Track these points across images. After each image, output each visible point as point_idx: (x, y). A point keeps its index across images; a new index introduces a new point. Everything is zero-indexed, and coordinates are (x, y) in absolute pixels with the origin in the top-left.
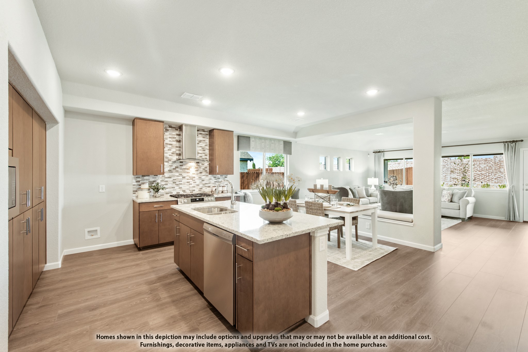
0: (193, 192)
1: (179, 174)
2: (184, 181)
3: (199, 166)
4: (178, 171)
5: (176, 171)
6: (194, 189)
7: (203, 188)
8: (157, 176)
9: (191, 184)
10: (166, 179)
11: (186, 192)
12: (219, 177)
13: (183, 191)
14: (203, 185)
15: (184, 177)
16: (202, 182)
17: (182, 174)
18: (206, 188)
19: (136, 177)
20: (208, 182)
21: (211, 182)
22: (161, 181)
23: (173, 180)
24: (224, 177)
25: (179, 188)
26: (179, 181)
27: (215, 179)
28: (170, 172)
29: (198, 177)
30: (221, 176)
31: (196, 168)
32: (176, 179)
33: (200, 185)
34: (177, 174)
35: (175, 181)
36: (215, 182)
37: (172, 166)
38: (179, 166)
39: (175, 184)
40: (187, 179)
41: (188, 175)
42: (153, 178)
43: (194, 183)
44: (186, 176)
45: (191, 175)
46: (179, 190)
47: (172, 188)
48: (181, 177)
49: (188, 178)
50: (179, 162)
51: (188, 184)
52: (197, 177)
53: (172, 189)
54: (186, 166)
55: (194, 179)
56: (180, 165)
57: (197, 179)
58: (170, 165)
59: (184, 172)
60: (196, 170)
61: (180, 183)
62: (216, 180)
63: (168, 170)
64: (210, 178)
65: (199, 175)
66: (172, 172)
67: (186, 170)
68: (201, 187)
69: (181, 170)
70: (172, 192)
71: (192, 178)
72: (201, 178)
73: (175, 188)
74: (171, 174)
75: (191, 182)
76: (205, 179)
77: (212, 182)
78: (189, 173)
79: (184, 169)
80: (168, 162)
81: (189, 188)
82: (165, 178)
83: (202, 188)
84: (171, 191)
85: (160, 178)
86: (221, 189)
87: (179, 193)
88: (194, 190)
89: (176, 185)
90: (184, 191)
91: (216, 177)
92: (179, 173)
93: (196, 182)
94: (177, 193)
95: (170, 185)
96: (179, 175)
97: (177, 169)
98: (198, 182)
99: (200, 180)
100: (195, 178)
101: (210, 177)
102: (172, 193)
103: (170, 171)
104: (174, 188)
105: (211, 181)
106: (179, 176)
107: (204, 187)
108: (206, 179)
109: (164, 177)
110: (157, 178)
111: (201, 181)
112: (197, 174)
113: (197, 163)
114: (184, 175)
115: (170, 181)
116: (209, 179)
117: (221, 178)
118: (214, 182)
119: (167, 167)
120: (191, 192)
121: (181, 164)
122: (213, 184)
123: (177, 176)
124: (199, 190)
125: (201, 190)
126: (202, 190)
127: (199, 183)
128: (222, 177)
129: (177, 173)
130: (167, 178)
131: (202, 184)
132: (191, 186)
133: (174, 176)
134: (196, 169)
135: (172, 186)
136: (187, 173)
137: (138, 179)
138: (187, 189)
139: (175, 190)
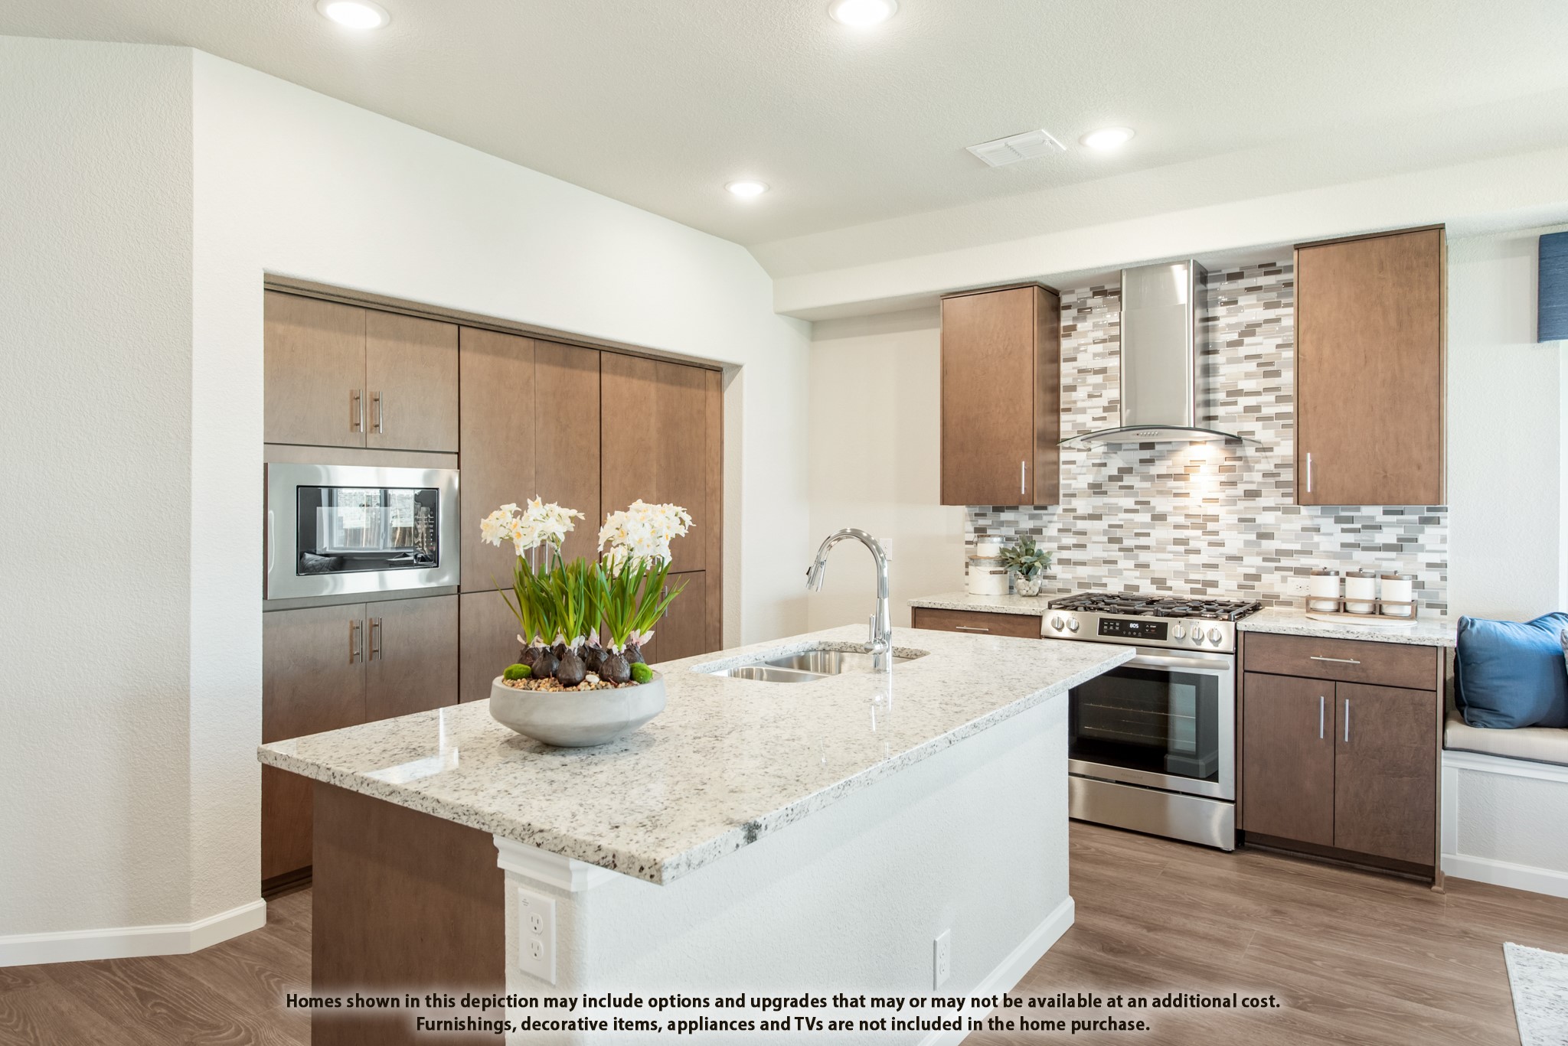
0: (1205, 593)
1: (1137, 503)
2: (1161, 533)
3: (1240, 459)
4: (1132, 487)
5: (1121, 487)
6: (1210, 575)
7: (1264, 576)
8: (1045, 509)
9: (1198, 552)
10: (1081, 525)
11: (1170, 588)
12: (1373, 518)
13: (1154, 581)
14: (1265, 560)
15: (1159, 518)
16: (1260, 546)
17: (1148, 503)
18: (1284, 579)
19: (976, 515)
20: (1297, 547)
21: (1317, 545)
22: (1060, 530)
23: (1110, 526)
24: (1416, 518)
25: (1137, 566)
26: (1137, 535)
27: (1344, 531)
28: (1095, 493)
29: (1236, 517)
30: (1386, 513)
31: (1222, 469)
32: (1121, 526)
33: (1247, 560)
34: (1129, 502)
35: (1118, 533)
36: (1343, 545)
37: (1105, 465)
38: (1136, 466)
39: (1116, 546)
40: (1176, 527)
41: (1182, 504)
42: (1032, 517)
43: (1210, 544)
44: (1171, 509)
45: (1194, 504)
46: (1137, 573)
47: (1106, 562)
48: (1145, 517)
49: (1181, 520)
50: (1138, 446)
51: (1182, 548)
52: (1227, 517)
53: (1104, 570)
54: (1169, 463)
55: (1211, 526)
56: (1142, 461)
57: (1230, 527)
58: (1098, 461)
59: (1161, 493)
60: (1222, 483)
61: (1143, 541)
62: (1350, 538)
63: (1086, 486)
64: (1308, 523)
65: (1242, 505)
66: (1105, 493)
67: (1171, 484)
68: (1253, 571)
69: (1147, 485)
70: (1104, 581)
71: (1203, 522)
72: (1254, 520)
73: (1115, 562)
74: (1099, 501)
75: (1196, 538)
76: (1279, 529)
77: (1322, 548)
78: (1187, 495)
79: (1159, 476)
80: (1090, 450)
81: (1183, 569)
82: (1075, 518)
83: (1257, 577)
84: (1100, 577)
85: (1055, 518)
86: (1362, 590)
87: (1137, 588)
88: (1214, 584)
89: (1121, 550)
90: (1160, 583)
91: (1351, 520)
92: (1136, 495)
93: (1222, 544)
94: (1127, 587)
95: (1095, 551)
96: (1138, 507)
97: (1128, 480)
98: (1235, 541)
99: (1247, 531)
100: (1218, 521)
101: (1312, 517)
102: (1105, 585)
103: (1097, 489)
104: (1112, 567)
105: (1316, 538)
106: (1136, 511)
107: (1269, 571)
108: (1284, 526)
109: (1072, 514)
110: (1045, 518)
111: (1253, 537)
112: (1232, 501)
113: (1232, 447)
114: (1161, 504)
115: (1097, 533)
116: (1304, 529)
117: (1390, 525)
118: (1338, 549)
119: (1084, 470)
120: (1193, 591)
121: (1146, 454)
122: (1334, 556)
123: (1127, 511)
124: (1240, 587)
125: (1253, 587)
126: (1256, 584)
127: (1241, 545)
128: (1394, 518)
129: (1126, 496)
130: (1083, 518)
131: (1258, 554)
132: (1193, 559)
133: (1114, 510)
134: (1223, 478)
135: (1105, 555)
136: (1176, 495)
137: (982, 522)
138: (1177, 574)
139: (1120, 572)
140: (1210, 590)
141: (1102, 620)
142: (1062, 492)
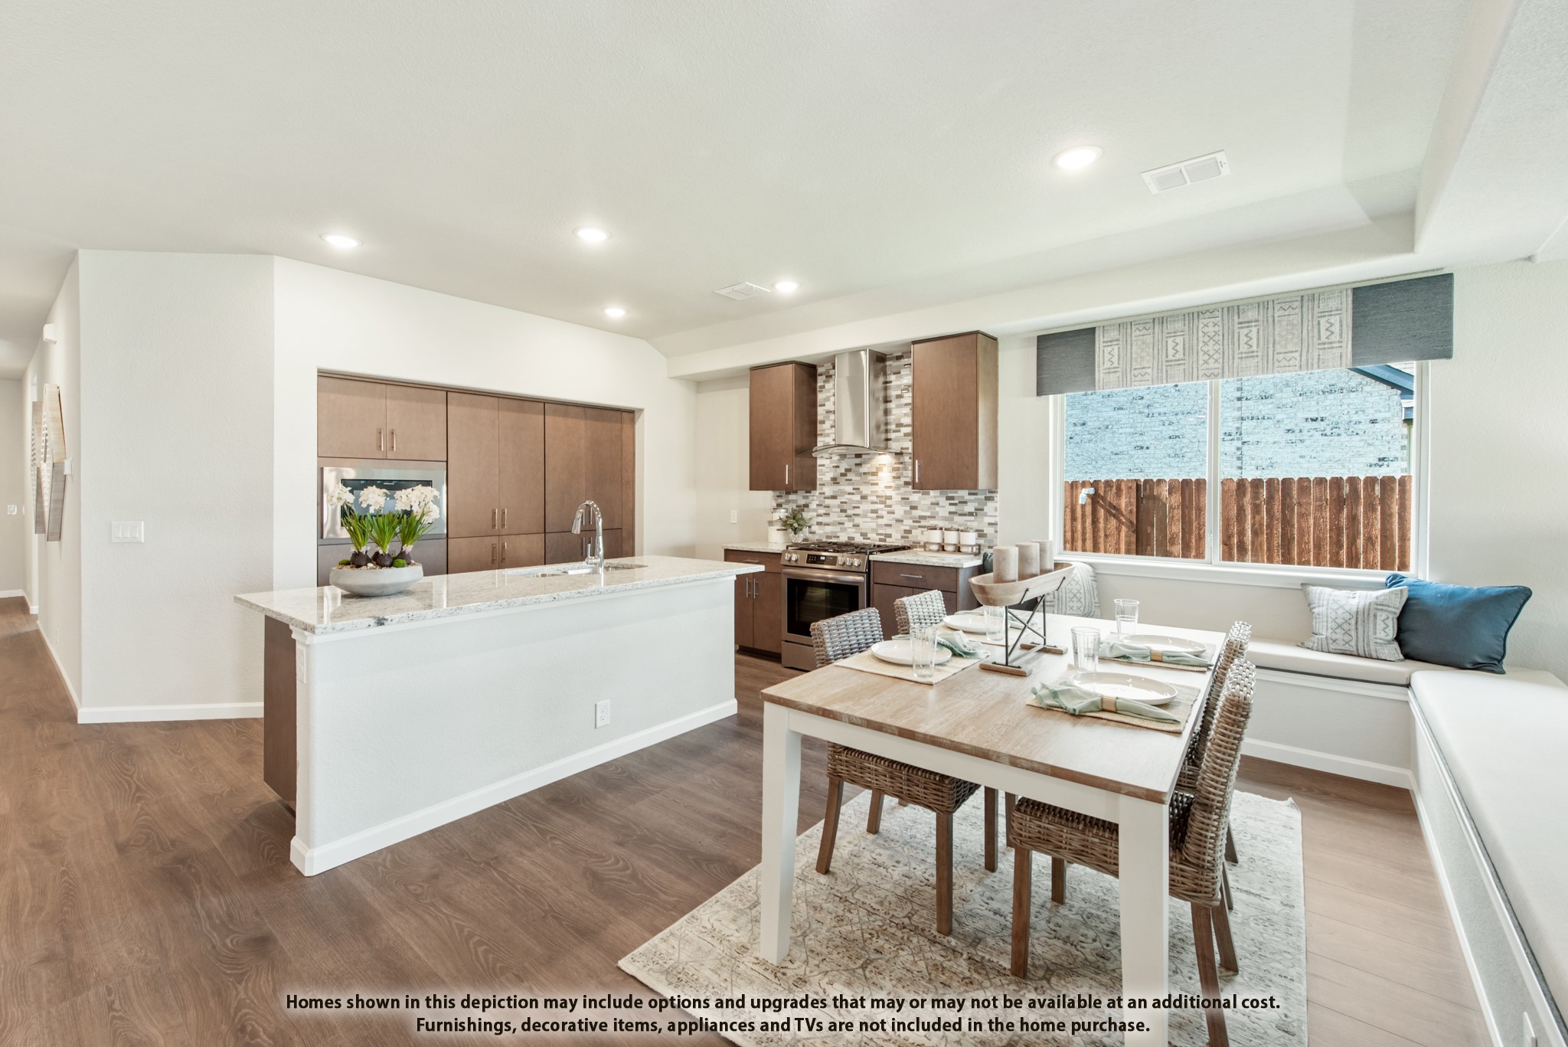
0: (885, 541)
1: (854, 489)
2: (865, 507)
3: (901, 463)
4: (851, 480)
5: (846, 480)
6: (888, 531)
7: (913, 531)
8: (810, 492)
9: (882, 517)
10: (828, 502)
11: (869, 539)
12: (963, 497)
13: (862, 534)
14: (914, 522)
15: (864, 497)
16: (911, 513)
17: (858, 489)
18: (922, 533)
19: (778, 496)
20: (928, 514)
21: (938, 513)
22: (818, 505)
23: (841, 502)
24: (983, 497)
25: (854, 526)
26: (854, 507)
27: (950, 504)
28: (834, 483)
29: (900, 497)
30: (969, 494)
31: (894, 469)
32: (846, 503)
33: (905, 522)
34: (849, 489)
35: (845, 507)
36: (950, 513)
37: (838, 467)
38: (853, 467)
39: (844, 514)
40: (873, 503)
41: (874, 490)
42: (804, 497)
43: (888, 513)
44: (870, 493)
45: (880, 489)
46: (854, 530)
47: (839, 523)
48: (857, 497)
49: (874, 499)
50: (854, 456)
51: (874, 515)
52: (896, 497)
53: (837, 528)
54: (869, 465)
55: (888, 502)
56: (856, 465)
57: (897, 503)
58: (835, 465)
59: (866, 483)
60: (894, 477)
61: (856, 511)
62: (953, 509)
63: (830, 479)
64: (934, 500)
65: (903, 490)
66: (838, 483)
67: (870, 478)
68: (908, 528)
69: (858, 478)
70: (838, 534)
71: (884, 500)
72: (908, 499)
73: (843, 524)
74: (836, 488)
75: (882, 509)
76: (920, 504)
77: (940, 515)
78: (877, 484)
79: (865, 473)
80: (831, 458)
81: (875, 527)
82: (825, 498)
83: (910, 532)
84: (836, 532)
85: (815, 498)
87: (853, 538)
88: (890, 536)
89: (846, 516)
90: (864, 535)
91: (952, 498)
92: (853, 484)
93: (893, 513)
94: (849, 538)
95: (835, 517)
96: (854, 491)
97: (850, 476)
98: (900, 511)
99: (906, 504)
100: (891, 499)
101: (935, 497)
102: (838, 537)
103: (835, 481)
104: (842, 526)
105: (938, 509)
106: (853, 494)
107: (915, 528)
108: (923, 502)
109: (823, 496)
110: (810, 498)
111: (908, 508)
112: (898, 488)
113: (898, 456)
114: (866, 490)
115: (835, 507)
116: (932, 504)
117: (971, 501)
118: (947, 515)
119: (829, 470)
120: (880, 540)
121: (858, 461)
122: (945, 519)
123: (849, 494)
124: (902, 537)
125: (908, 537)
126: (910, 535)
127: (903, 513)
128: (973, 497)
129: (849, 485)
130: (828, 498)
131: (911, 518)
132: (881, 521)
133: (843, 493)
134: (894, 474)
135: (839, 519)
136: (872, 484)
137: (780, 501)
138: (873, 530)
139: (845, 529)
140: (888, 540)
141: (809, 555)
142: (818, 483)
